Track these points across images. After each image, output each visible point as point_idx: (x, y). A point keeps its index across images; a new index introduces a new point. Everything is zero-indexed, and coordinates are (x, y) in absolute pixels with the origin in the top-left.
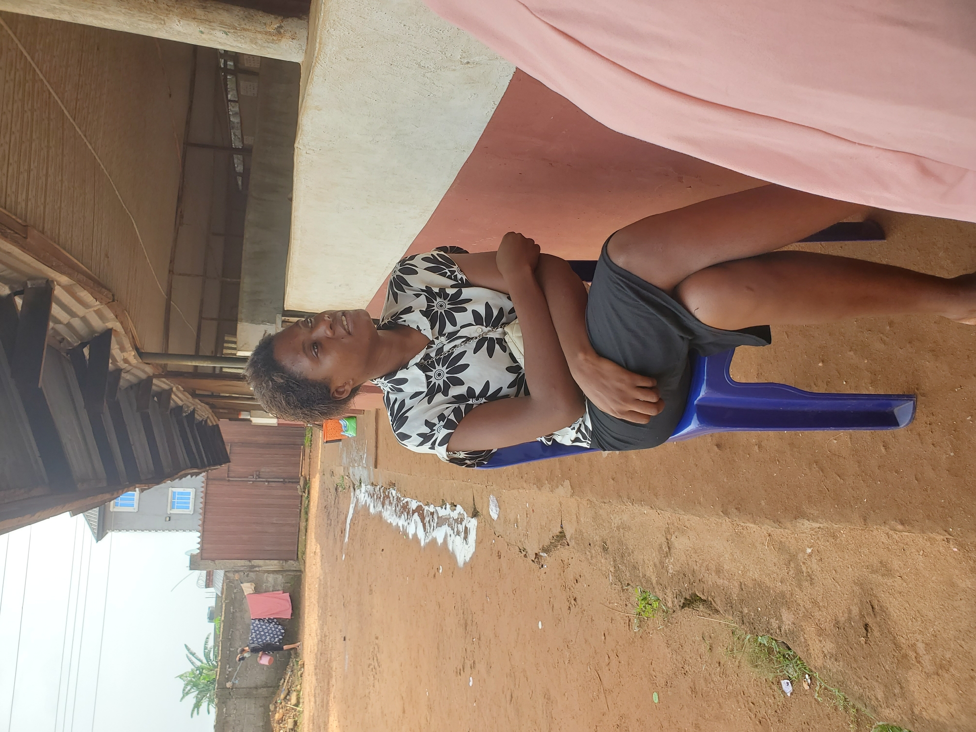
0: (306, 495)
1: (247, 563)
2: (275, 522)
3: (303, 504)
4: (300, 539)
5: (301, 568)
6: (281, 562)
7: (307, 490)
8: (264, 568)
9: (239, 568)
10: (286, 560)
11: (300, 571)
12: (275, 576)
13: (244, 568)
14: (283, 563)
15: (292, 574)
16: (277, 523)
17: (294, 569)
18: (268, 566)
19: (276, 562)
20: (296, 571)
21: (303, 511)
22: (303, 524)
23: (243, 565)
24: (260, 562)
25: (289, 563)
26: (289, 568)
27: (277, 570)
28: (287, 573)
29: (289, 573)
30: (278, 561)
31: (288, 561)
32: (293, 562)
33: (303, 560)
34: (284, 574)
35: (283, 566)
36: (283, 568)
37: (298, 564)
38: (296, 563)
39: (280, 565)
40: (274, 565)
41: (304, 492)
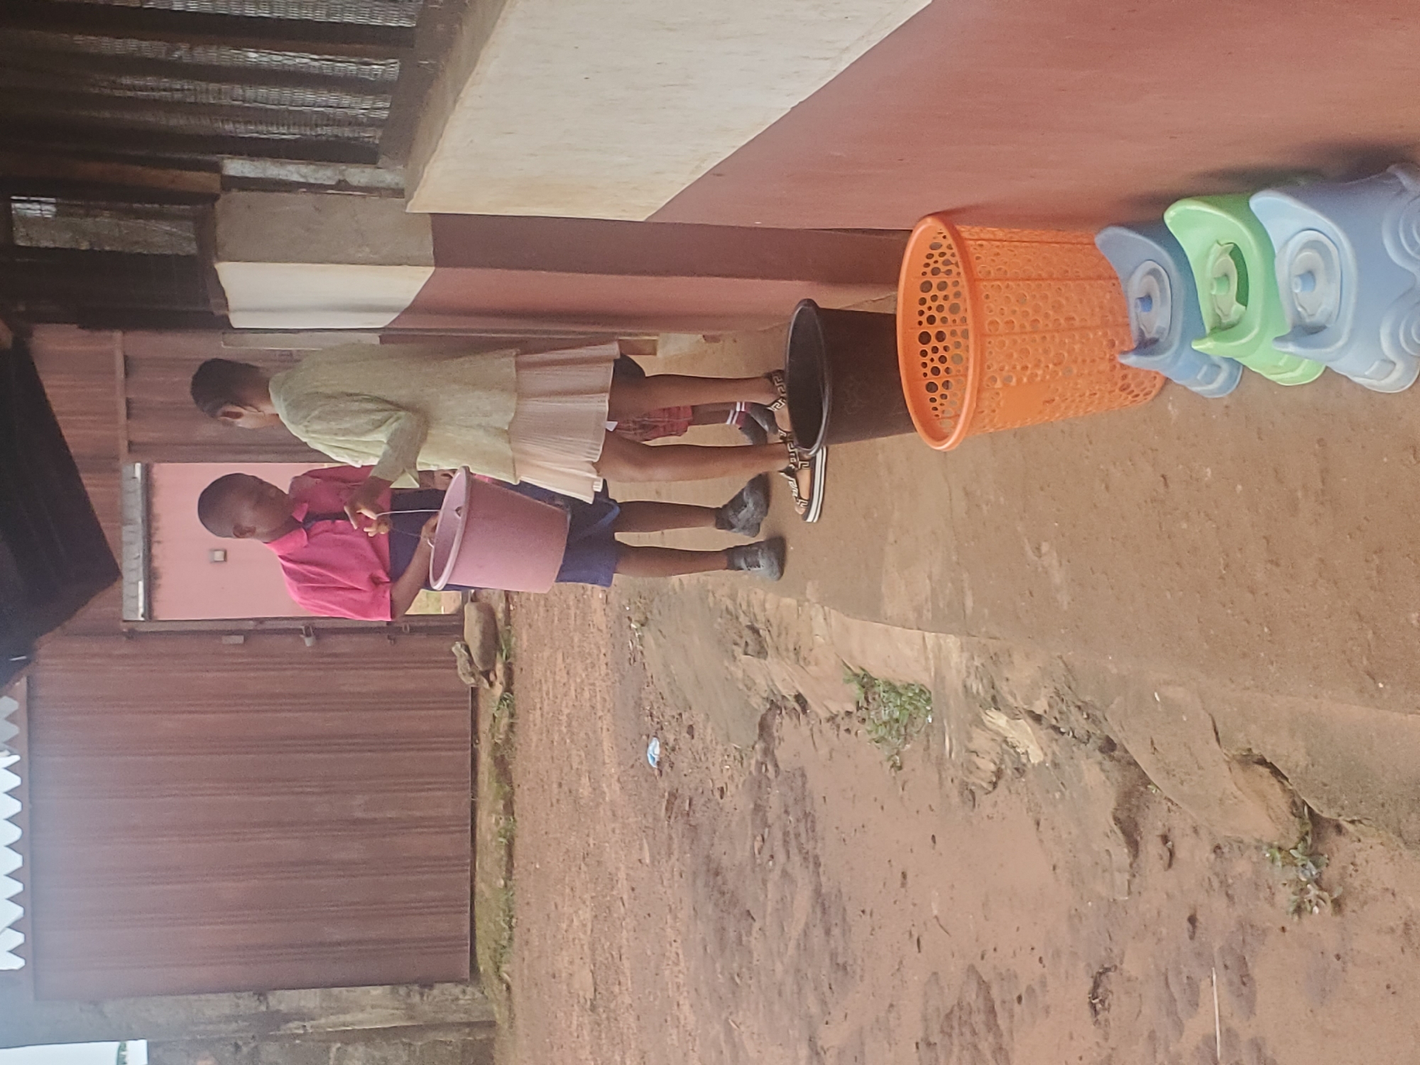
0: (498, 690)
1: (248, 1003)
2: (359, 814)
3: (484, 725)
4: (480, 886)
5: (491, 1013)
6: (402, 991)
7: (499, 667)
8: (328, 1022)
9: (210, 1027)
10: (427, 984)
11: (492, 1024)
12: (377, 1054)
13: (234, 1026)
14: (408, 995)
15: (452, 1037)
16: (374, 821)
17: (460, 1017)
18: (345, 1011)
19: (376, 991)
20: (469, 1024)
21: (485, 759)
22: (488, 821)
23: (227, 1011)
24: (310, 999)
25: (436, 992)
26: (440, 1016)
27: (384, 1029)
28: (432, 1036)
29: (441, 1036)
30: (387, 987)
31: (431, 987)
32: (456, 990)
33: (501, 979)
34: (420, 1043)
35: (411, 1007)
36: (411, 1018)
37: (478, 995)
38: (469, 989)
39: (396, 1004)
40: (373, 1007)
41: (486, 674)
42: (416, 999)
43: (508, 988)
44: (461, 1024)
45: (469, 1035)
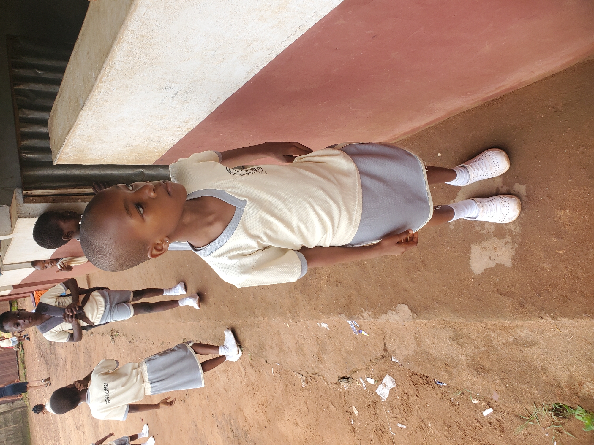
0: (21, 350)
3: (19, 356)
6: (9, 404)
7: (21, 346)
11: (27, 406)
12: (5, 416)
15: (19, 410)
17: (20, 406)
20: (22, 407)
21: (20, 362)
25: (15, 403)
26: (16, 407)
27: (6, 411)
28: (15, 411)
29: (17, 410)
30: (6, 404)
31: (14, 402)
32: (19, 402)
33: (26, 397)
34: (13, 412)
35: (10, 406)
36: (11, 408)
37: (23, 402)
38: (21, 401)
39: (8, 407)
40: (3, 408)
41: (18, 348)
42: (11, 405)
43: (28, 398)
44: (20, 407)
45: (22, 409)
